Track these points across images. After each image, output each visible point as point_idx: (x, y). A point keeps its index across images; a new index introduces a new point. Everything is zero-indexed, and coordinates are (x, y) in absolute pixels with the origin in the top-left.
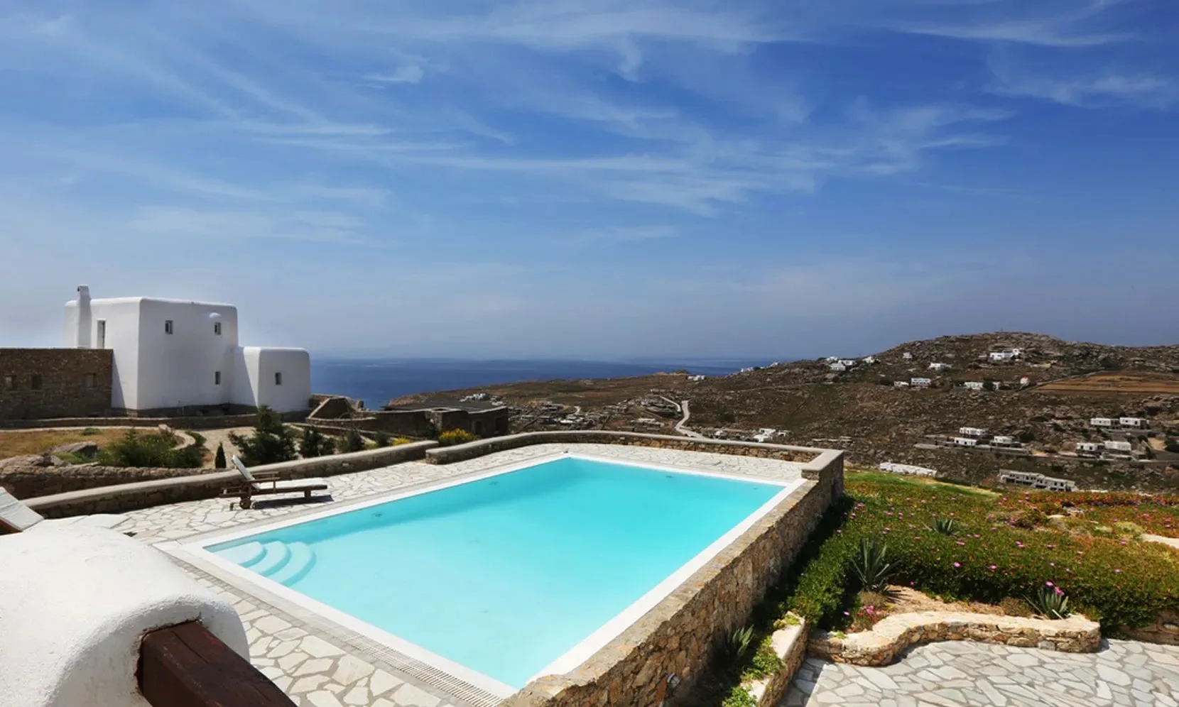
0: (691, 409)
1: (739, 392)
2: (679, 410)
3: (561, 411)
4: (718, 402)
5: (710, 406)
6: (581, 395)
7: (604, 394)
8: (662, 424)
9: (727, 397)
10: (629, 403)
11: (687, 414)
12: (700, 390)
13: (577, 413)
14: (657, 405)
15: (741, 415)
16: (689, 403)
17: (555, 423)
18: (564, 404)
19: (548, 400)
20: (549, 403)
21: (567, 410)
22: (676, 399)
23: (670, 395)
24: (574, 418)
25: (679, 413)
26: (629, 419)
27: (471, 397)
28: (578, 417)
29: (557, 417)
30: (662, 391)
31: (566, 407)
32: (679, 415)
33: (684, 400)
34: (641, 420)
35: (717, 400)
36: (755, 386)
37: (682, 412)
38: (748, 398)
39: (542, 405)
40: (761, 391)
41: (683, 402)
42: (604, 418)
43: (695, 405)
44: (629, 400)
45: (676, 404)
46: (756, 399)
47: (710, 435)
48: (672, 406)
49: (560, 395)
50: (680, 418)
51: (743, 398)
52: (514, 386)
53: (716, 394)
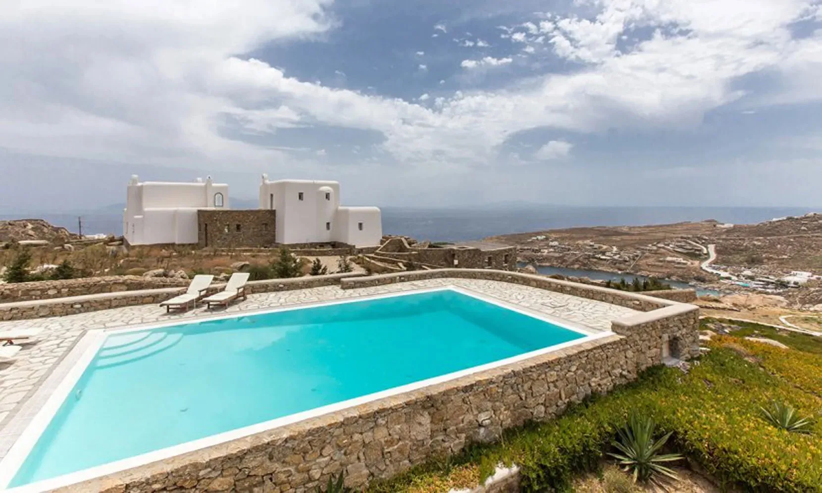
0: (718, 252)
1: (768, 238)
2: (705, 252)
3: (601, 250)
4: (746, 246)
5: (738, 250)
6: (618, 238)
7: (638, 238)
8: (689, 263)
9: (756, 243)
10: (659, 245)
11: (713, 256)
12: (727, 236)
13: (614, 252)
14: (685, 247)
15: (769, 259)
16: (716, 247)
17: (596, 258)
18: (604, 245)
19: (591, 242)
20: (592, 243)
21: (606, 249)
22: (703, 243)
23: (696, 240)
24: (612, 255)
25: (705, 254)
26: (659, 257)
27: (535, 238)
28: (615, 254)
29: (598, 254)
30: (689, 236)
31: (605, 247)
32: (706, 256)
33: (710, 243)
34: (669, 259)
35: (745, 244)
36: (788, 233)
37: (708, 254)
38: (779, 244)
39: (586, 245)
40: (794, 238)
41: (709, 246)
42: (637, 256)
43: (722, 248)
44: (658, 243)
45: (703, 247)
46: (788, 245)
47: (736, 274)
48: (699, 249)
49: (601, 238)
50: (706, 259)
51: (773, 245)
52: (567, 231)
53: (744, 239)
